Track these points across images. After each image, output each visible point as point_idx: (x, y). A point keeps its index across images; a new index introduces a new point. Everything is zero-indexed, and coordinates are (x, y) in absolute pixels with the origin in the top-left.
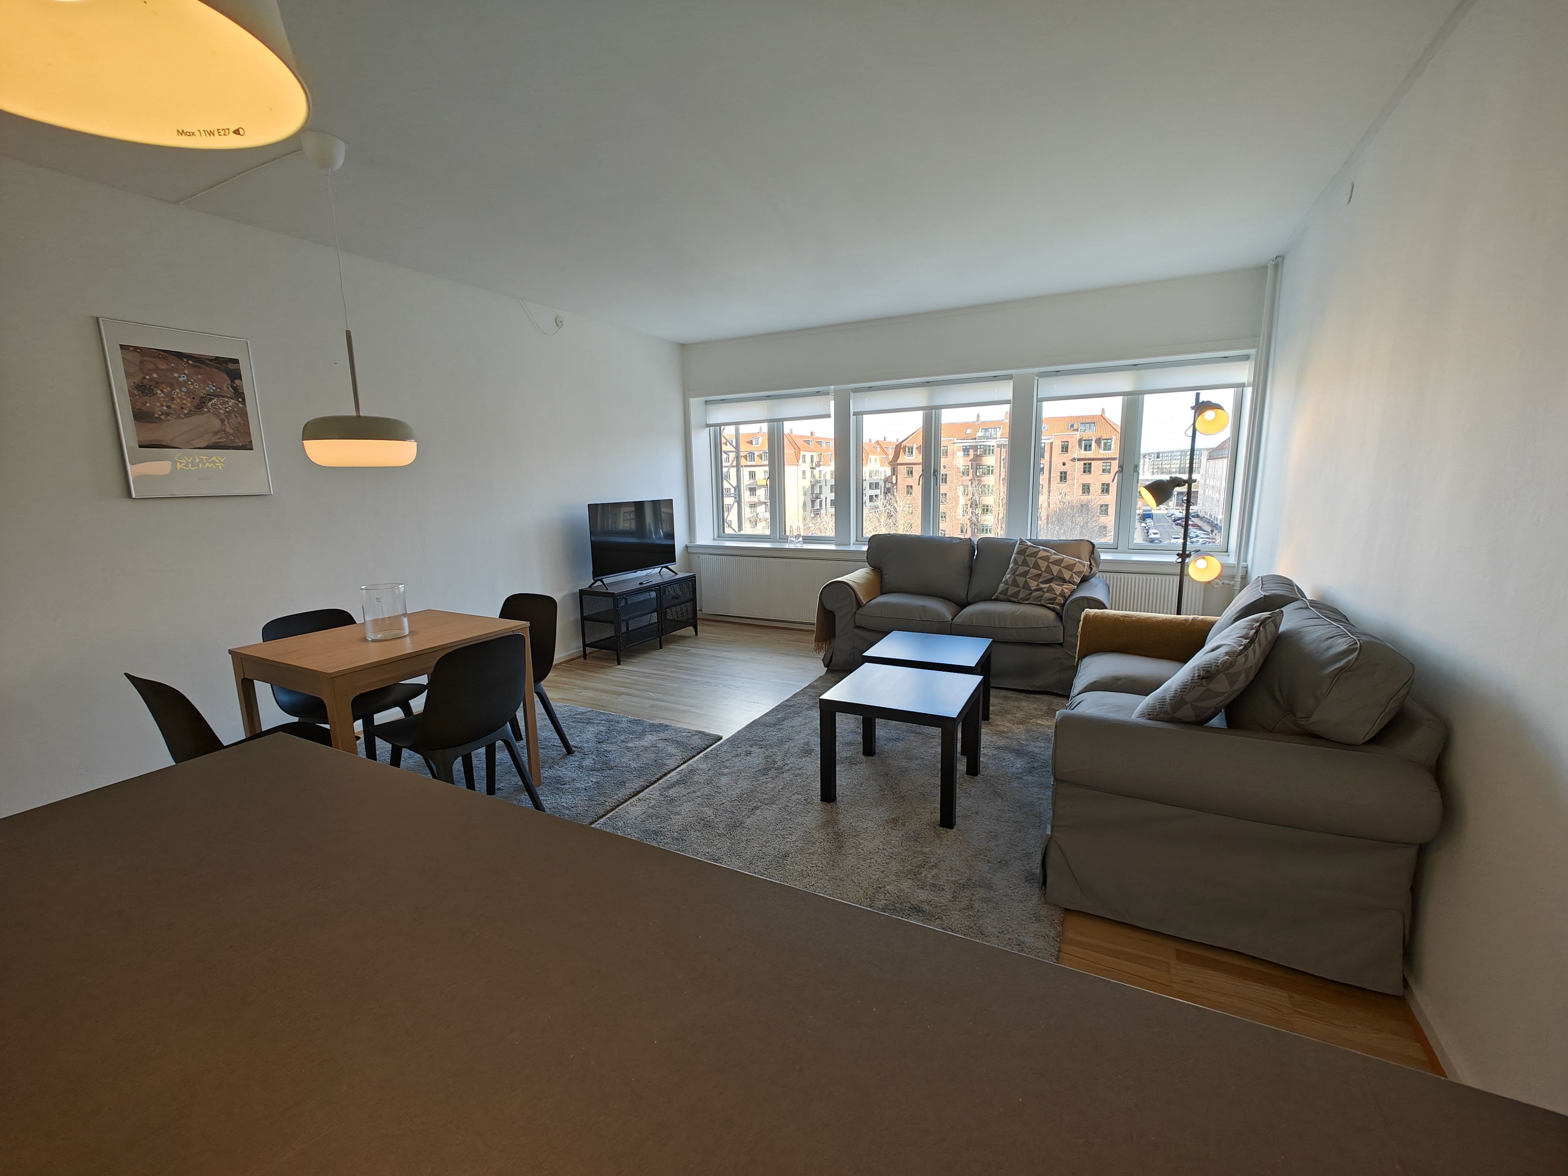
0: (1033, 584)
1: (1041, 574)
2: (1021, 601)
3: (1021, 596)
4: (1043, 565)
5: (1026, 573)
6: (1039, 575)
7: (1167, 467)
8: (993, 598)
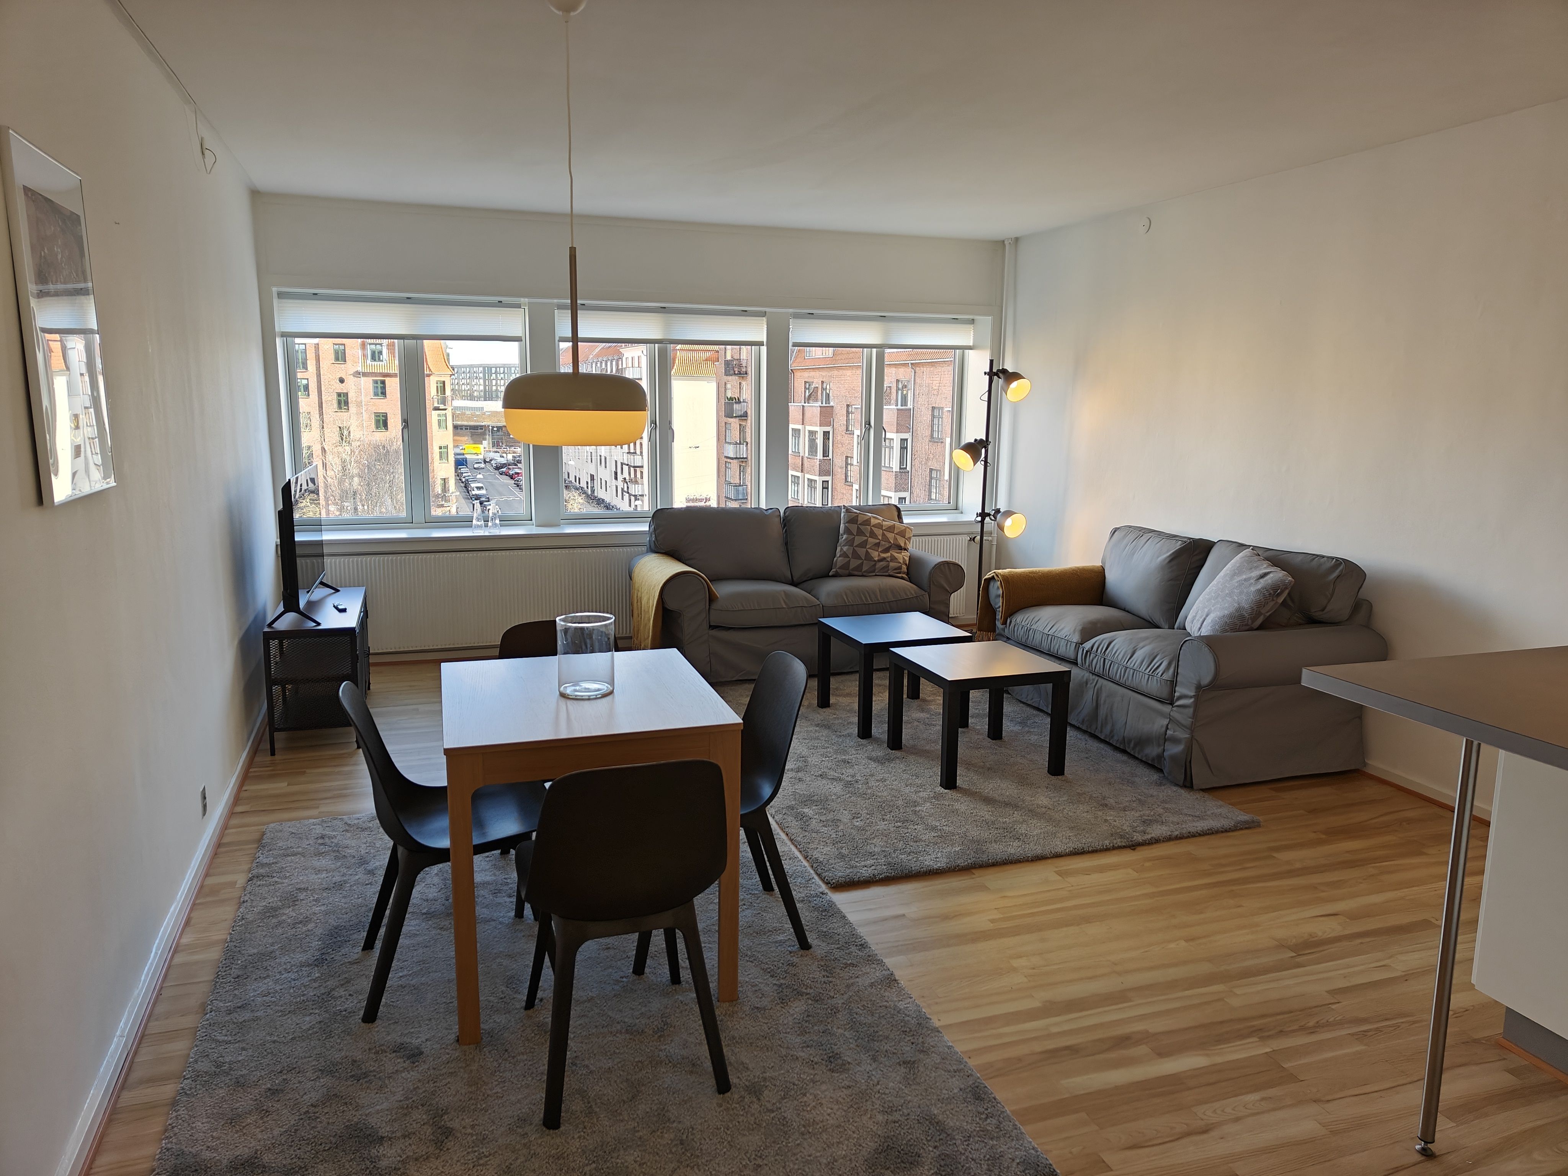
0: (875, 555)
1: (880, 543)
2: (864, 574)
3: (865, 568)
4: (879, 532)
5: (863, 545)
6: (878, 545)
7: (466, 389)
8: (830, 574)
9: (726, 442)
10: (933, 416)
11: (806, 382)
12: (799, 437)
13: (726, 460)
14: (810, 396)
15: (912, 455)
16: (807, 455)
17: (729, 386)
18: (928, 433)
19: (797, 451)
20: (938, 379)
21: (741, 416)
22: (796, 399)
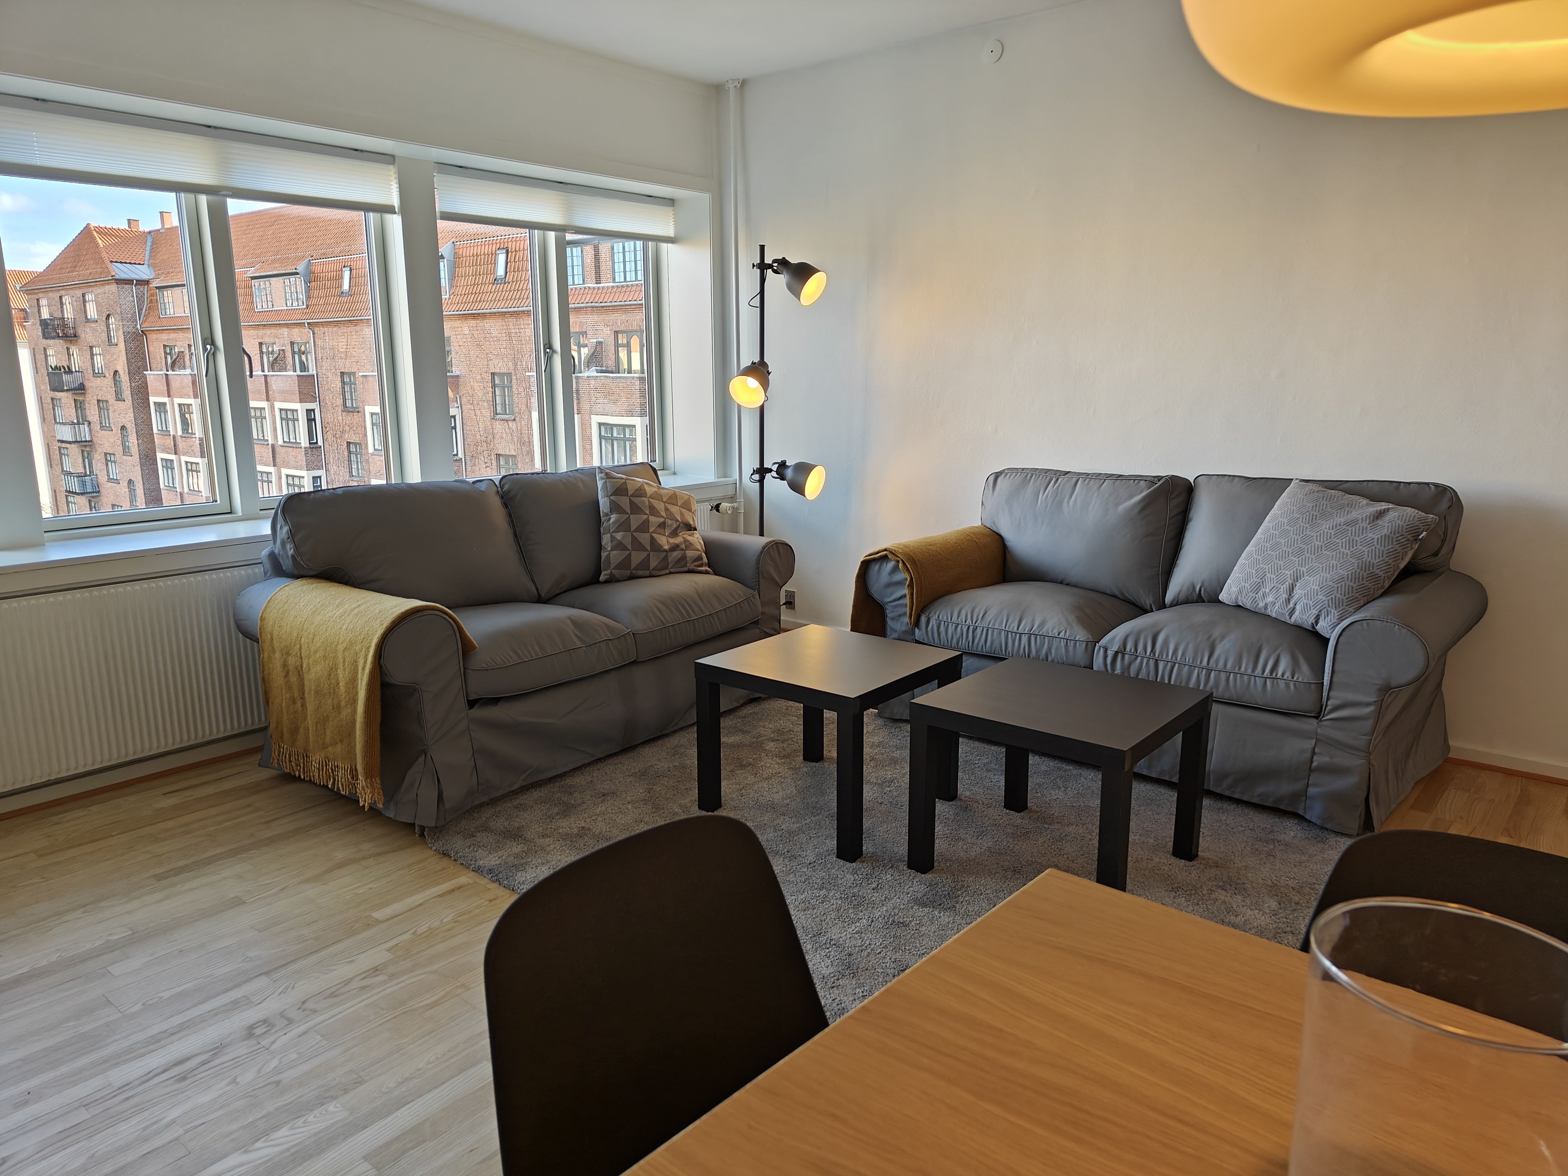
0: (664, 541)
1: (664, 522)
2: (654, 573)
3: (653, 564)
4: (660, 506)
5: (644, 528)
6: (663, 525)
8: (601, 579)
9: (56, 422)
10: (343, 383)
11: (165, 346)
12: (166, 412)
13: (59, 444)
14: (174, 363)
15: (322, 427)
16: (180, 433)
17: (50, 352)
18: (340, 402)
19: (164, 429)
20: (345, 340)
21: (75, 389)
22: (154, 366)
